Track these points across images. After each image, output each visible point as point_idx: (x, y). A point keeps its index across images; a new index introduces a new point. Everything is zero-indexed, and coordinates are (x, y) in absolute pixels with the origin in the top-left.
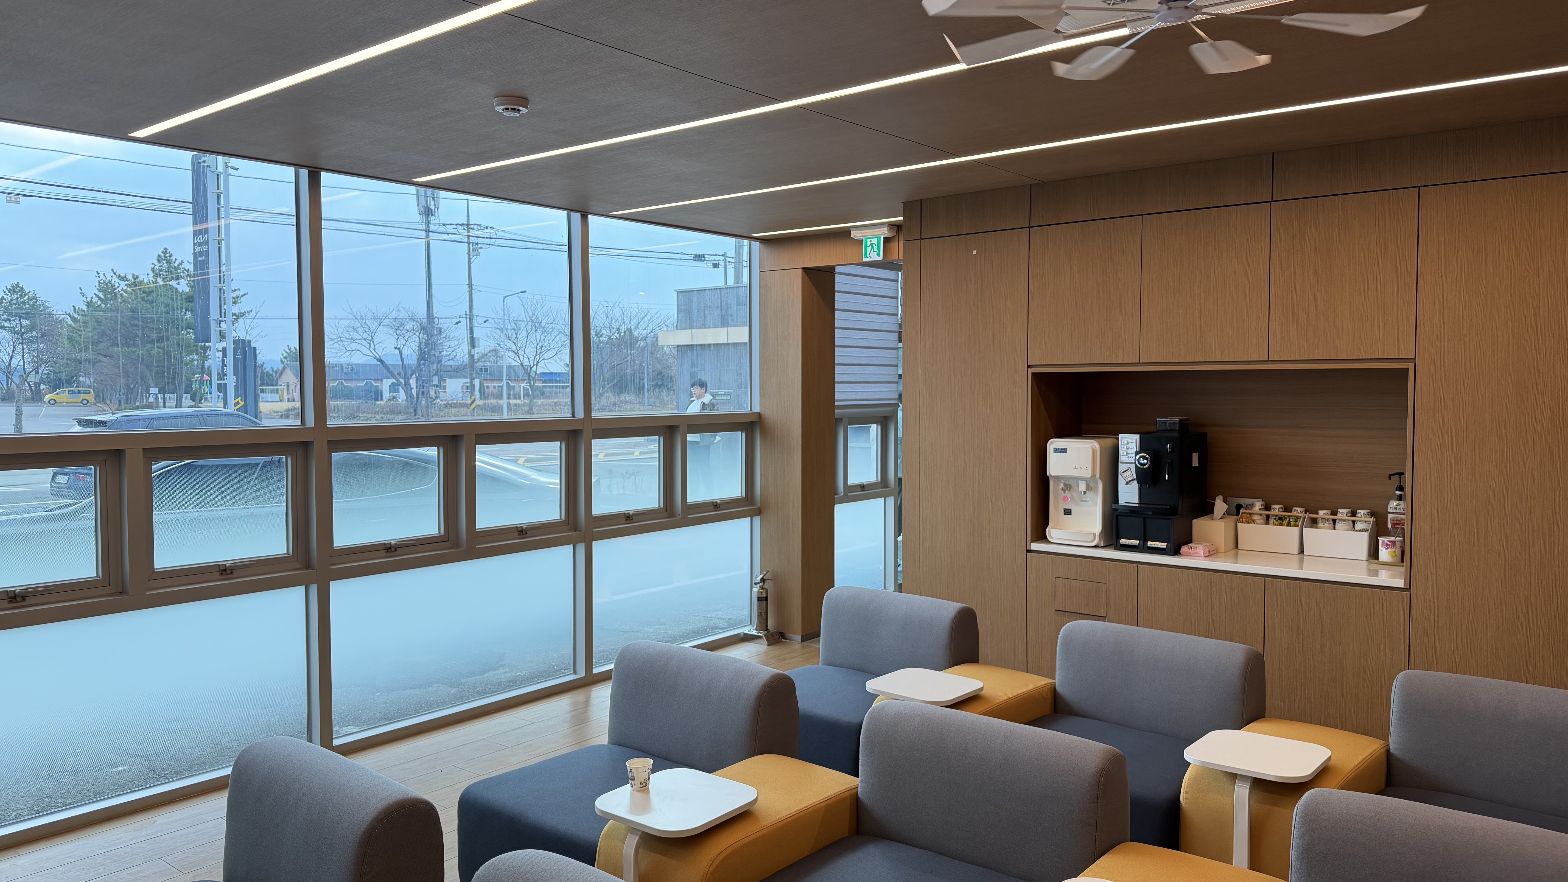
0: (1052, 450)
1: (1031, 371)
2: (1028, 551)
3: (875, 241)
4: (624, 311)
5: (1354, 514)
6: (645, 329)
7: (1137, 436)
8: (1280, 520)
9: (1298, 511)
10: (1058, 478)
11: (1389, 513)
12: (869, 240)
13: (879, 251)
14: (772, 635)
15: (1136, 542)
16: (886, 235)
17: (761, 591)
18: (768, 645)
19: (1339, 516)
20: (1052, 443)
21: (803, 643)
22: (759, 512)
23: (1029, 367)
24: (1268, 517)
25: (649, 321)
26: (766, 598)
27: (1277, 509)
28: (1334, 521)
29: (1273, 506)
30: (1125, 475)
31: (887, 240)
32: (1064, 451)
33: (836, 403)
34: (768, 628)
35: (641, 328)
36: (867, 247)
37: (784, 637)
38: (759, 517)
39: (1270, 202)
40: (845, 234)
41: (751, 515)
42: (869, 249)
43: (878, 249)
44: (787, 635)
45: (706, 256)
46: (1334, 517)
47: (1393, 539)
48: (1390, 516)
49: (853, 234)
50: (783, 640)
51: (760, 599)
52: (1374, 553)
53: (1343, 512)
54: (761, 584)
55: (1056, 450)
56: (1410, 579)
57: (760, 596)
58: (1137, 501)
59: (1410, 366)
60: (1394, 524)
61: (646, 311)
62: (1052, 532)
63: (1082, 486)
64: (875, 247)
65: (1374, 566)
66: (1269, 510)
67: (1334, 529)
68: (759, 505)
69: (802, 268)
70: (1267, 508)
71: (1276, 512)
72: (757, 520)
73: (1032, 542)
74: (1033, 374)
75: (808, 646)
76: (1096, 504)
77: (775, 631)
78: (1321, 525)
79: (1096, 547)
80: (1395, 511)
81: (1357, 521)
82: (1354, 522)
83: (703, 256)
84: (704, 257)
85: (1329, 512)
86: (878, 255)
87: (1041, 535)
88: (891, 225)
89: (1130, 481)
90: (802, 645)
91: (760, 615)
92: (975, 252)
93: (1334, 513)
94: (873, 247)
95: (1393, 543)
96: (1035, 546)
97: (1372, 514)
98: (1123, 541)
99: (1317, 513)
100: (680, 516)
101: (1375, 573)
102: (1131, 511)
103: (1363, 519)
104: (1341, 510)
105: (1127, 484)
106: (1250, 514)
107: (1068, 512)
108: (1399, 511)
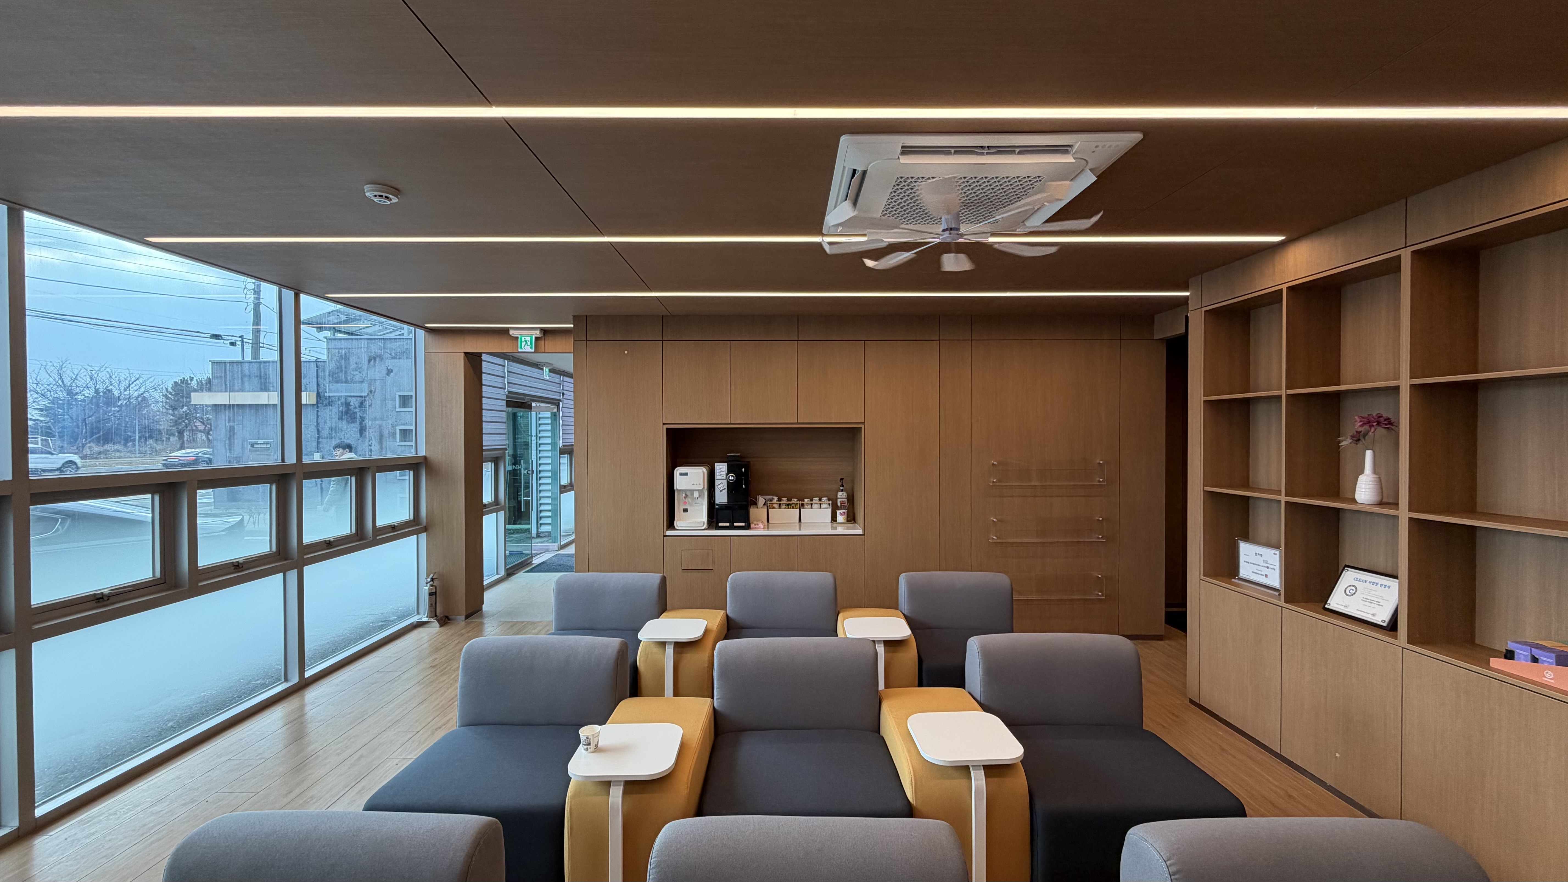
0: (678, 474)
1: (665, 427)
2: (664, 536)
3: (528, 338)
4: (111, 375)
5: (820, 500)
6: (136, 391)
7: (726, 464)
8: (788, 506)
9: (795, 501)
10: (679, 491)
11: (839, 498)
12: (523, 338)
13: (532, 346)
14: (441, 619)
15: (728, 524)
16: (537, 336)
17: (431, 588)
18: (441, 626)
19: (814, 501)
20: (677, 470)
21: (466, 620)
22: (425, 529)
23: (664, 424)
24: (780, 504)
25: (141, 384)
26: (436, 592)
27: (784, 500)
28: (812, 504)
29: (783, 499)
30: (719, 487)
31: (537, 339)
32: (686, 474)
33: (484, 448)
34: (437, 615)
35: (132, 390)
36: (521, 342)
37: (449, 619)
38: (425, 533)
39: (797, 341)
40: (506, 331)
41: (417, 533)
42: (524, 344)
43: (531, 344)
44: (450, 617)
45: (223, 336)
46: (812, 502)
47: (844, 511)
48: (839, 500)
49: (511, 332)
50: (449, 621)
51: (430, 594)
52: (834, 518)
53: (816, 499)
54: (431, 583)
55: (681, 474)
56: (864, 530)
57: (431, 592)
58: (726, 501)
59: (862, 426)
60: (841, 504)
61: (138, 376)
62: (678, 523)
63: (696, 494)
64: (529, 343)
65: (835, 525)
66: (781, 501)
67: (812, 508)
68: (425, 524)
69: (464, 353)
70: (780, 500)
71: (785, 502)
72: (423, 536)
73: (667, 530)
74: (667, 429)
75: (471, 622)
76: (702, 505)
77: (442, 615)
78: (806, 507)
79: (704, 529)
80: (841, 497)
81: (823, 503)
82: (820, 504)
83: (220, 336)
84: (222, 337)
85: (809, 500)
86: (531, 348)
87: (671, 525)
88: (542, 329)
89: (722, 490)
90: (466, 623)
91: (431, 605)
92: (626, 352)
93: (812, 500)
94: (526, 343)
95: (844, 512)
96: (669, 533)
97: (829, 500)
98: (720, 524)
99: (804, 501)
100: (371, 539)
101: (836, 529)
102: (723, 507)
103: (825, 502)
104: (815, 499)
105: (721, 491)
106: (772, 504)
107: (685, 510)
108: (843, 497)
